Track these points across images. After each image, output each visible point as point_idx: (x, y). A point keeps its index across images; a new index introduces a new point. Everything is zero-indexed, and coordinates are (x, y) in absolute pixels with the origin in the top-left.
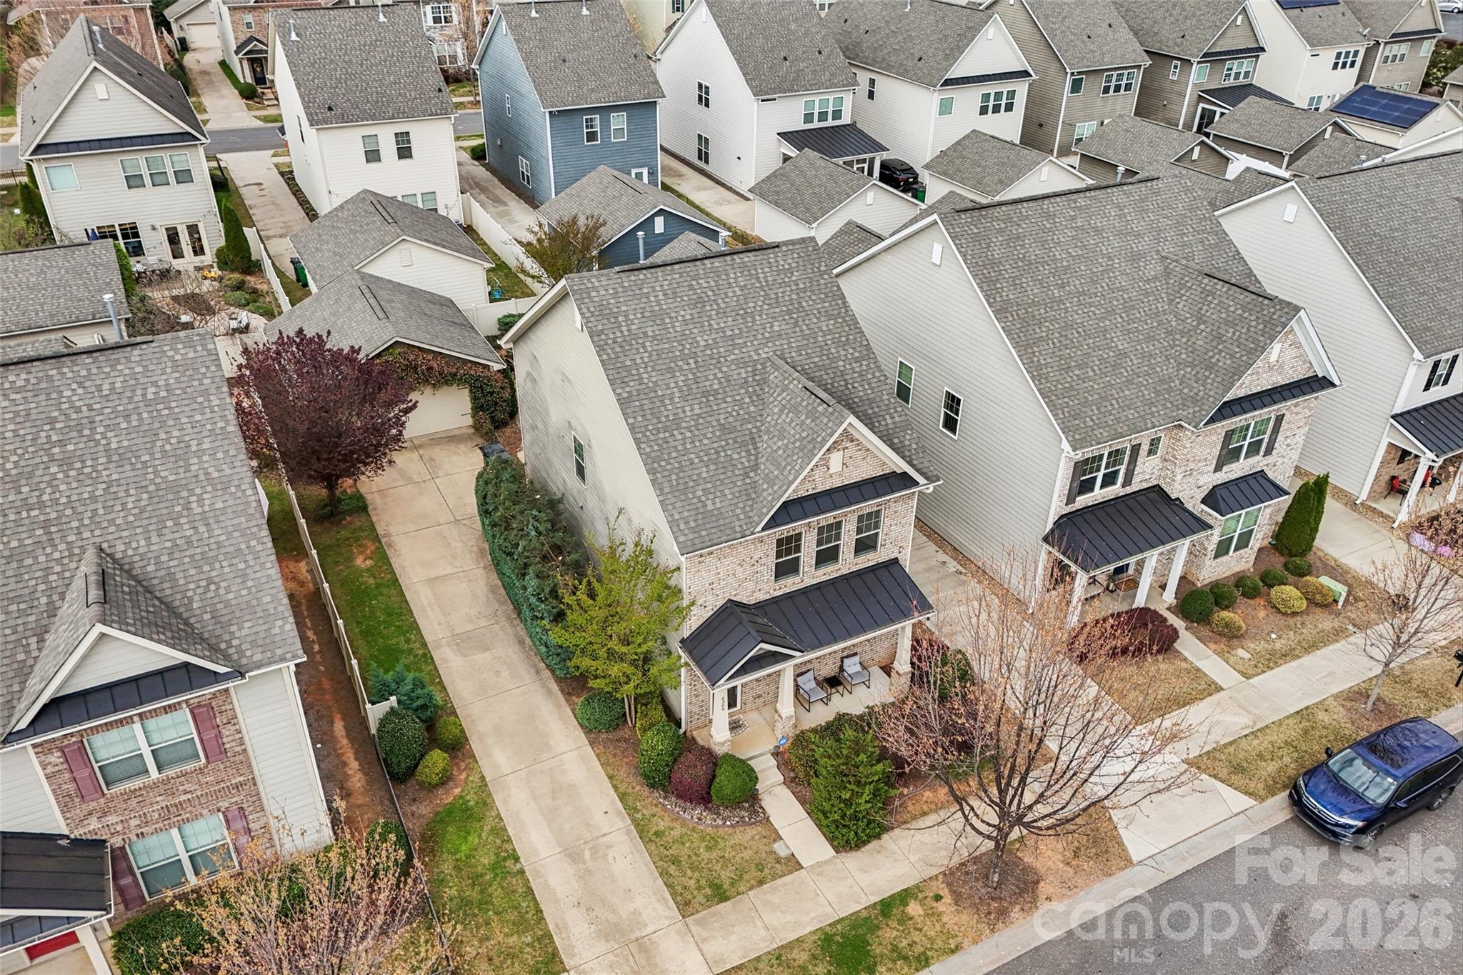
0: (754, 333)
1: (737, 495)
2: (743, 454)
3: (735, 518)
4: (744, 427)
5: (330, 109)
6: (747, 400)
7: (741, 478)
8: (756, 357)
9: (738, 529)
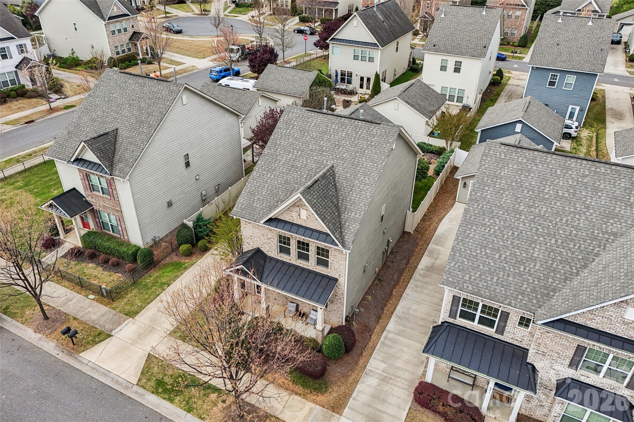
0: (333, 153)
1: (267, 206)
2: (284, 194)
3: (258, 214)
4: (294, 185)
5: (434, 46)
6: (305, 176)
7: (275, 201)
8: (324, 162)
9: (255, 218)
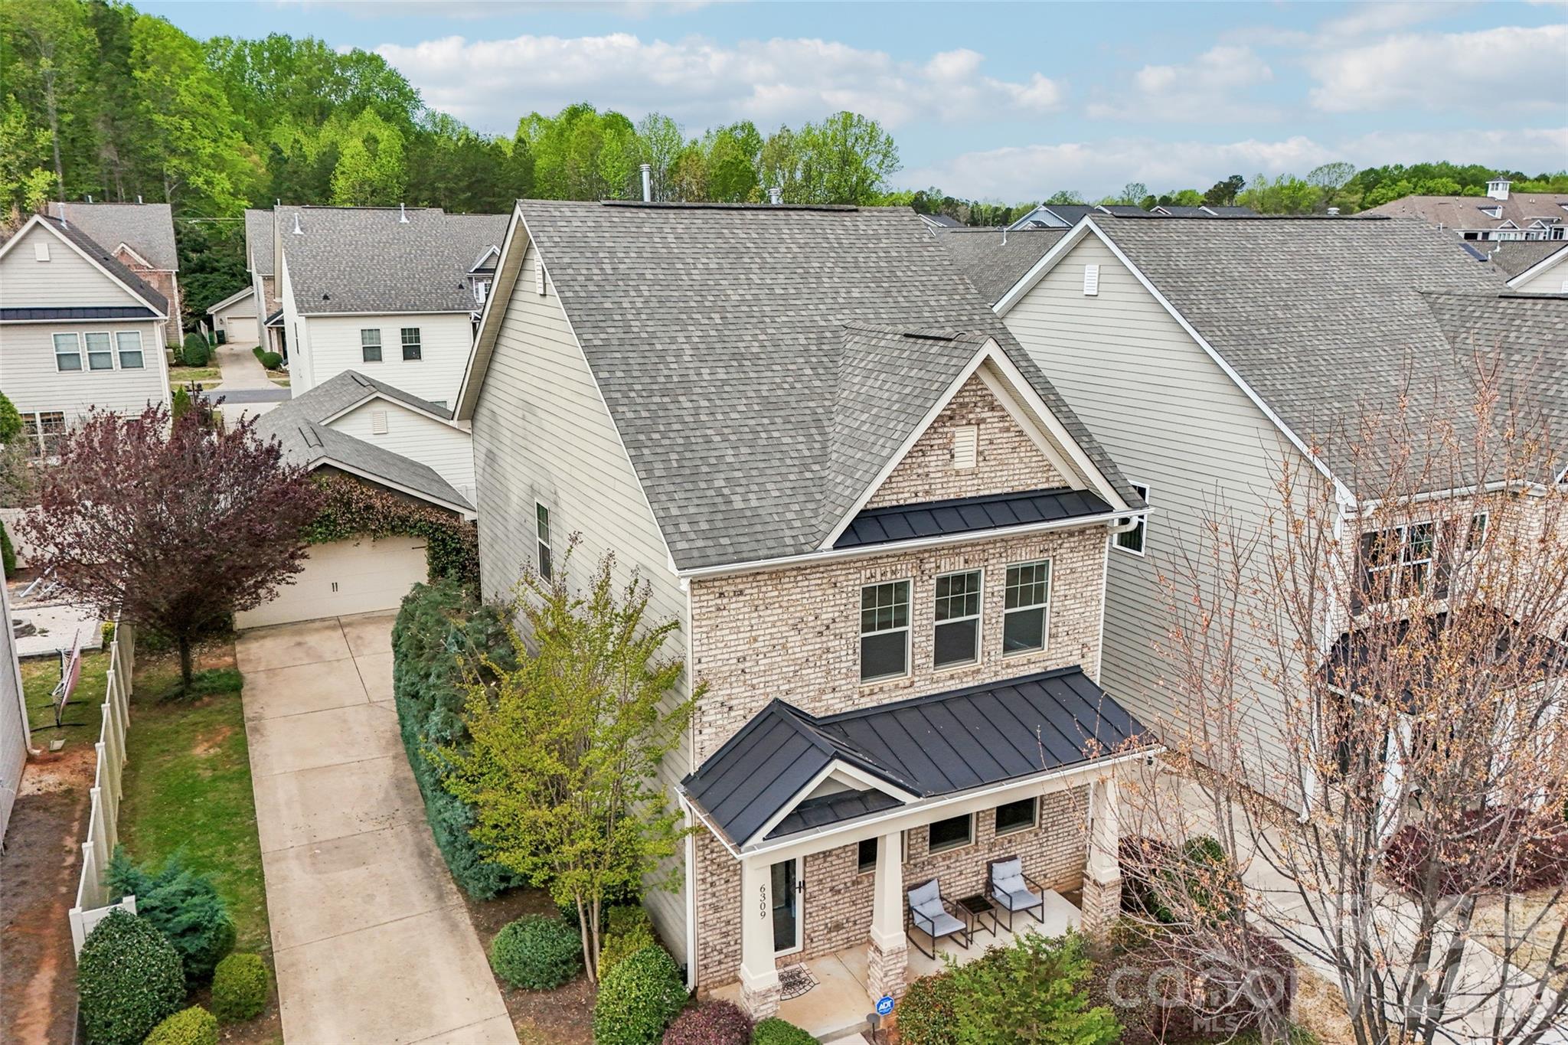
0: (820, 296)
1: (789, 492)
2: (801, 439)
3: (785, 526)
4: (802, 405)
5: (326, 298)
6: (809, 372)
7: (796, 470)
8: (823, 323)
9: (789, 541)
